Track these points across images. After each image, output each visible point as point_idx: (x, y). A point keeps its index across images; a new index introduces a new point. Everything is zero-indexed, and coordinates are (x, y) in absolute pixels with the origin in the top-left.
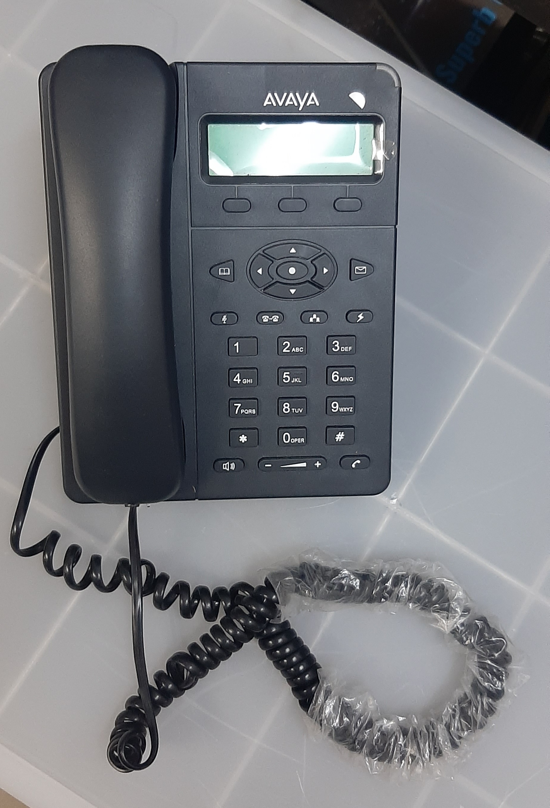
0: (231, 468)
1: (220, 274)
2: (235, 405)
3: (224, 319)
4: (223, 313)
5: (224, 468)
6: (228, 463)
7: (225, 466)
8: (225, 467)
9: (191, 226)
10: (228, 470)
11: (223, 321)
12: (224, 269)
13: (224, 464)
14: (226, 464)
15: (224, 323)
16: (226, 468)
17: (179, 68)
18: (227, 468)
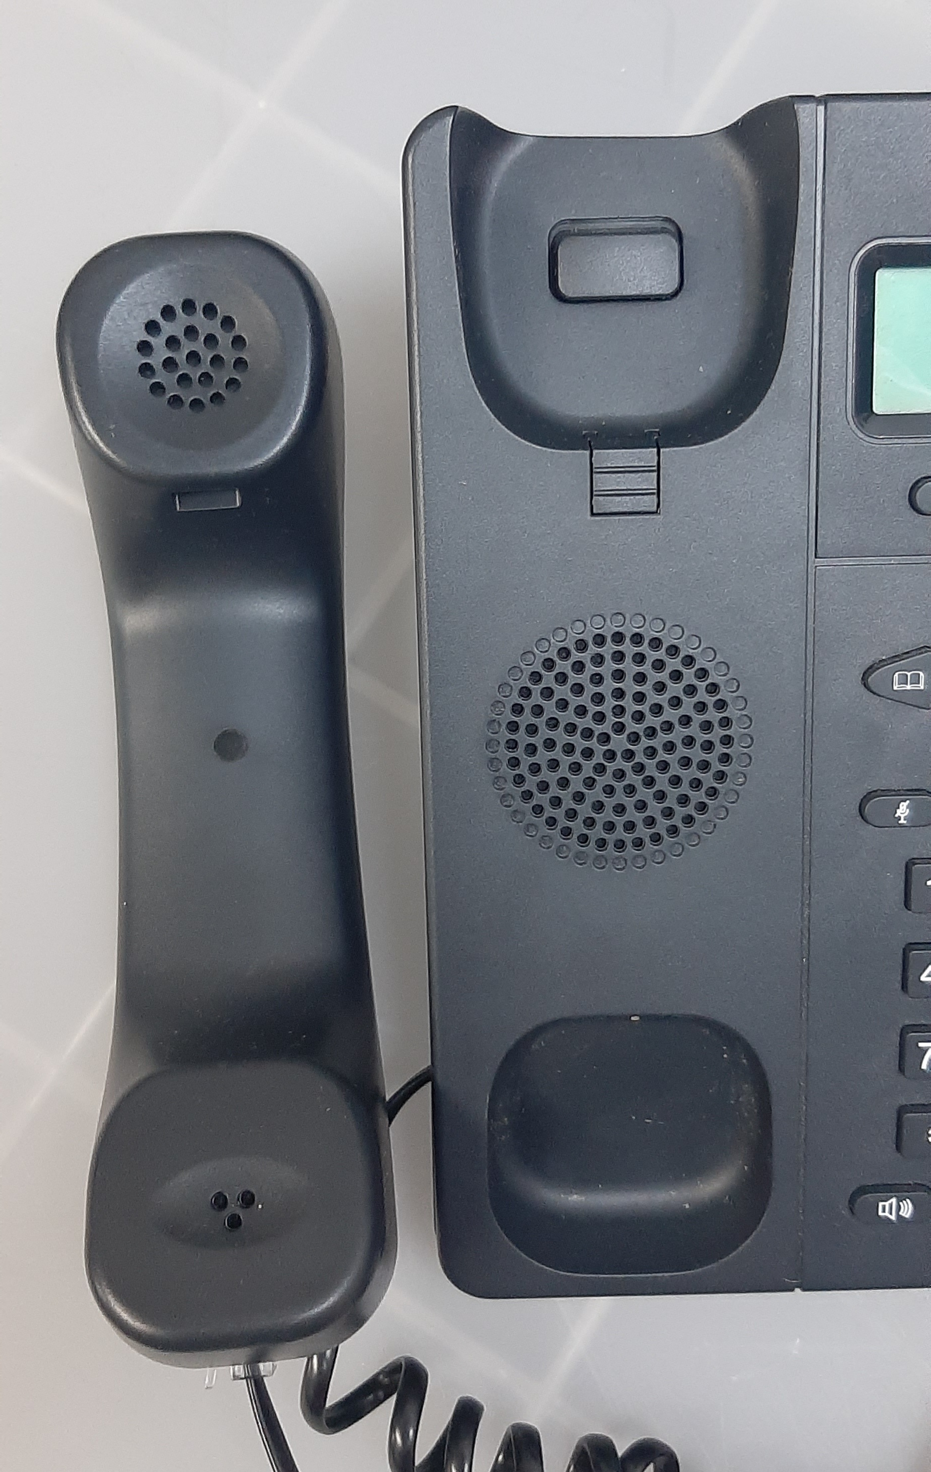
0: (901, 1213)
1: (895, 688)
2: (921, 1045)
3: (903, 811)
4: (897, 792)
5: (880, 1213)
6: (894, 1200)
7: (884, 1207)
8: (884, 1211)
9: (816, 557)
10: (893, 1217)
11: (899, 818)
12: (909, 674)
13: (881, 1204)
14: (887, 1204)
15: (902, 821)
16: (887, 1214)
17: (804, 111)
18: (891, 1214)
